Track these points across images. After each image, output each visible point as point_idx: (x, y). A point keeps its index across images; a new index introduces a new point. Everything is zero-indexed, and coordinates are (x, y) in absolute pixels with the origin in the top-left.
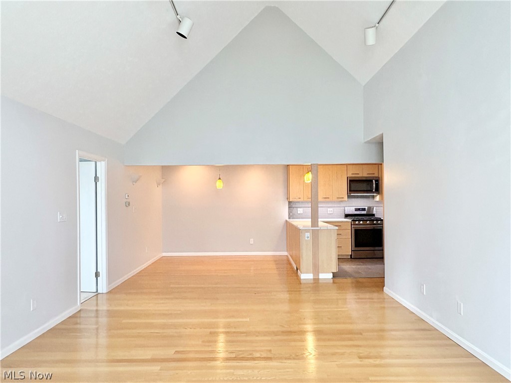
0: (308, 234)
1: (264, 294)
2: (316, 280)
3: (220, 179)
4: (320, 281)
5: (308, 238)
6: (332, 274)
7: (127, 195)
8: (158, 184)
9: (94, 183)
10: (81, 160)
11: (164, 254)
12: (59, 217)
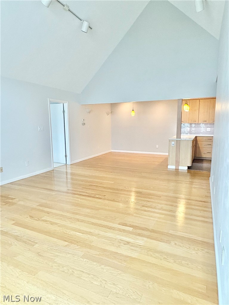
0: (173, 143)
1: (137, 173)
2: (177, 170)
3: (133, 110)
4: (179, 171)
5: (173, 145)
6: (187, 167)
7: (83, 120)
8: (108, 114)
9: (63, 114)
10: (51, 103)
11: (112, 151)
12: (39, 129)
